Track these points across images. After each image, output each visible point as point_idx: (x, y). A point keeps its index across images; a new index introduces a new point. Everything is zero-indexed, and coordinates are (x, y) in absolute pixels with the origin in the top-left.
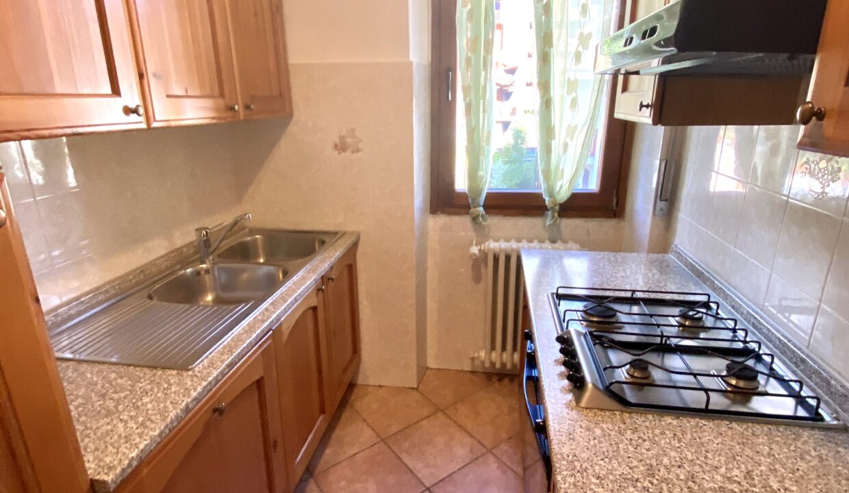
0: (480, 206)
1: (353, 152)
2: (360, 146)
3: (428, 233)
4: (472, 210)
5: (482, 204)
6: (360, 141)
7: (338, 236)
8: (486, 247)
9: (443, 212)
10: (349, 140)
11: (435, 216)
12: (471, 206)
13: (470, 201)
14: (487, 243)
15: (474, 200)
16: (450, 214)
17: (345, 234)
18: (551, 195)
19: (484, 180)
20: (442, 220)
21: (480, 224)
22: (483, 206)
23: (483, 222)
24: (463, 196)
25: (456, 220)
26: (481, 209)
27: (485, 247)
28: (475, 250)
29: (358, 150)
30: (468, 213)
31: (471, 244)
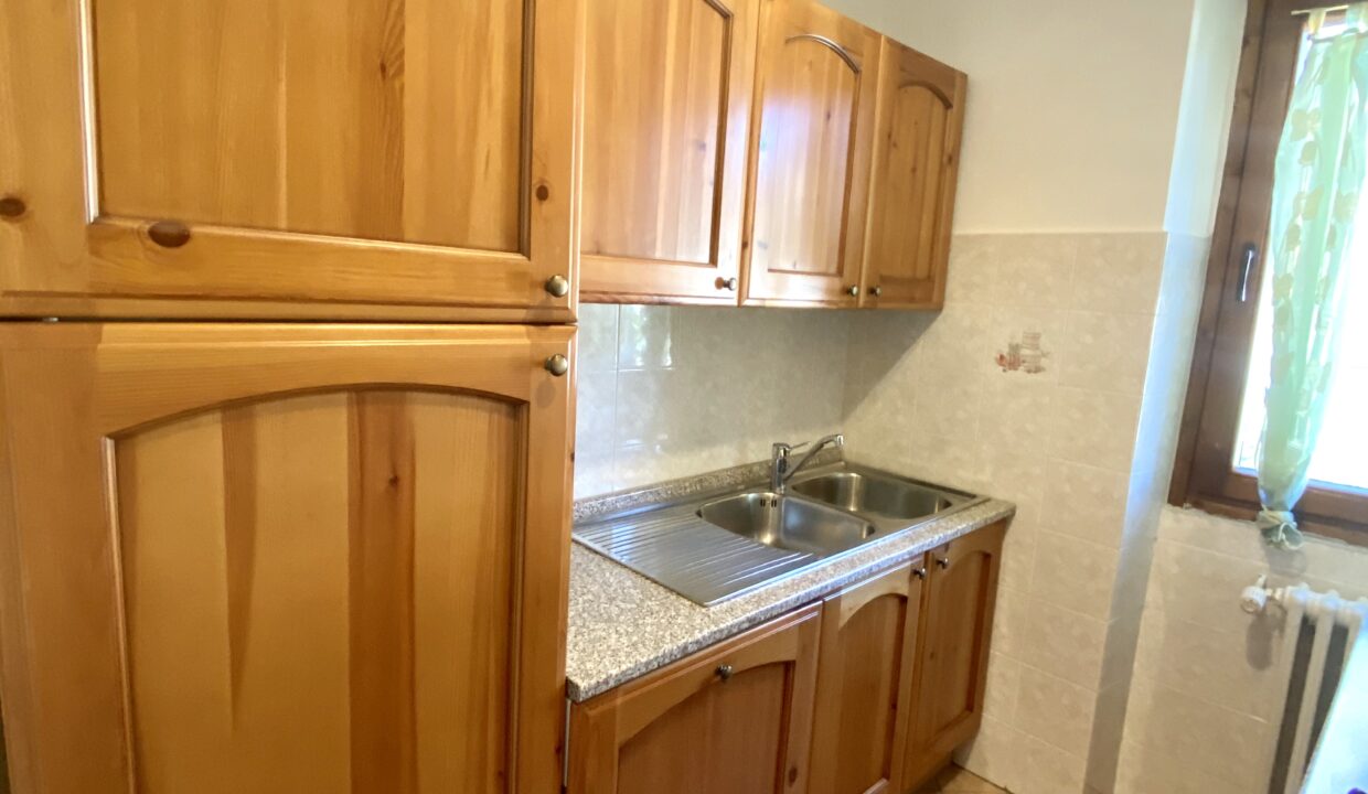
0: (1282, 507)
1: (1029, 371)
2: (1044, 362)
3: (1155, 539)
4: (1265, 513)
5: (1291, 505)
6: (1044, 355)
7: (976, 501)
8: (1287, 595)
9: (1197, 505)
10: (1025, 352)
11: (1178, 508)
12: (1264, 506)
13: (1262, 494)
14: (1290, 588)
15: (1270, 494)
16: (1211, 512)
17: (988, 500)
19: (1301, 460)
20: (1191, 521)
21: (1279, 545)
22: (1294, 511)
23: (1287, 543)
24: (1249, 482)
25: (1224, 526)
26: (1286, 517)
27: (1283, 596)
28: (1257, 594)
29: (1038, 370)
30: (1254, 519)
31: (1253, 582)
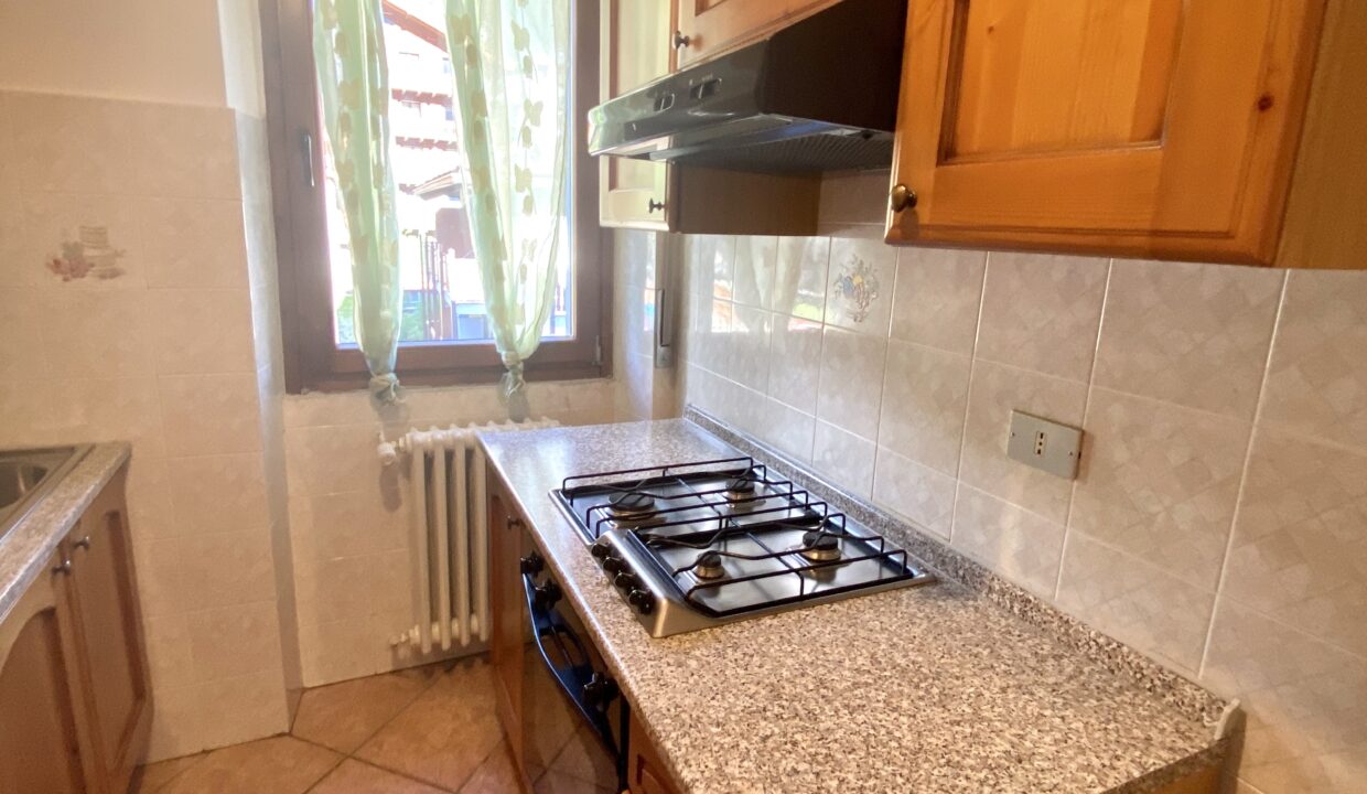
0: (389, 371)
1: (103, 277)
2: (120, 263)
3: (284, 431)
4: (375, 379)
5: (392, 367)
6: (117, 254)
7: (78, 454)
8: (408, 442)
9: (314, 387)
10: (89, 253)
11: (297, 396)
12: (373, 373)
13: (369, 363)
14: (408, 435)
15: (376, 362)
16: (327, 391)
17: (92, 448)
18: (510, 347)
19: (393, 326)
20: (314, 403)
21: (391, 403)
22: (396, 371)
23: (397, 400)
24: (353, 354)
25: (341, 400)
26: (392, 376)
27: (405, 443)
28: (387, 449)
29: (115, 274)
30: (365, 387)
31: (378, 442)
